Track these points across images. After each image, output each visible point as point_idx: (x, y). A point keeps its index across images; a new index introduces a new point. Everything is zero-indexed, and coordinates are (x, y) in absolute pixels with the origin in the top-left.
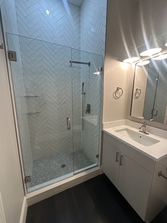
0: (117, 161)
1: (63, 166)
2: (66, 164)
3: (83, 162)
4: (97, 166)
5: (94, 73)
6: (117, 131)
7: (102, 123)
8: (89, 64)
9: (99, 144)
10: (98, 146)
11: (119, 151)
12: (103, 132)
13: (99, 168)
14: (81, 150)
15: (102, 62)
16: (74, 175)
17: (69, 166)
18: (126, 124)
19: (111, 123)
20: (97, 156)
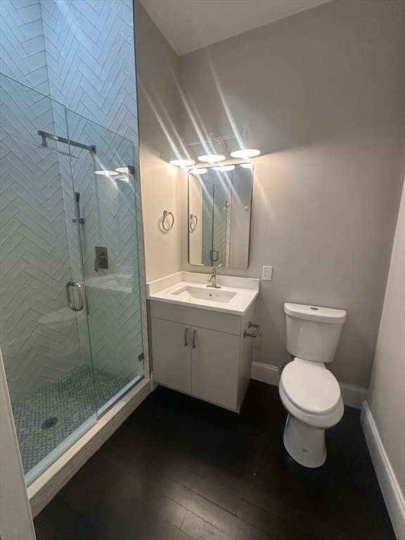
0: (186, 344)
1: (50, 423)
2: (55, 416)
3: (105, 388)
4: (143, 377)
5: (96, 172)
6: (176, 293)
7: (146, 285)
8: (93, 149)
9: (142, 332)
10: (140, 336)
11: (187, 327)
12: (148, 302)
13: (149, 380)
14: (85, 368)
15: (132, 156)
16: (98, 419)
17: (70, 415)
18: (183, 280)
19: (162, 281)
20: (141, 357)
